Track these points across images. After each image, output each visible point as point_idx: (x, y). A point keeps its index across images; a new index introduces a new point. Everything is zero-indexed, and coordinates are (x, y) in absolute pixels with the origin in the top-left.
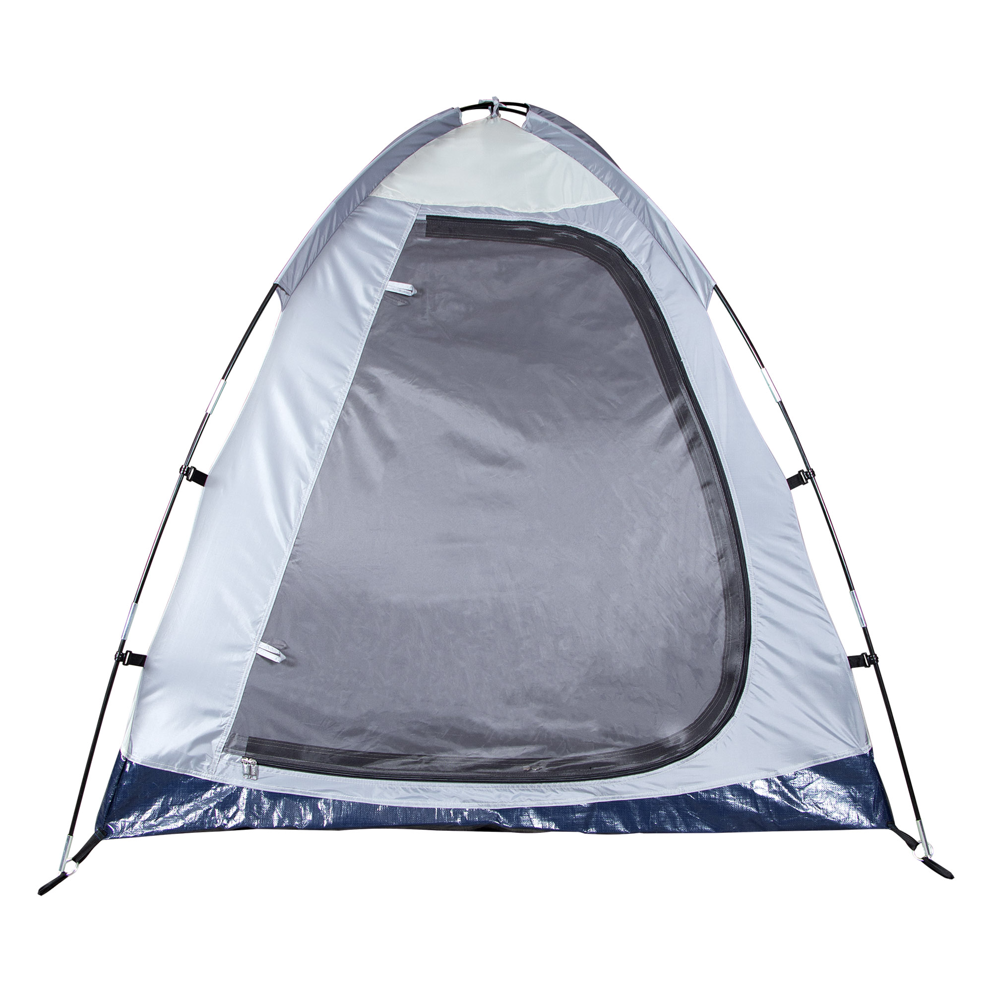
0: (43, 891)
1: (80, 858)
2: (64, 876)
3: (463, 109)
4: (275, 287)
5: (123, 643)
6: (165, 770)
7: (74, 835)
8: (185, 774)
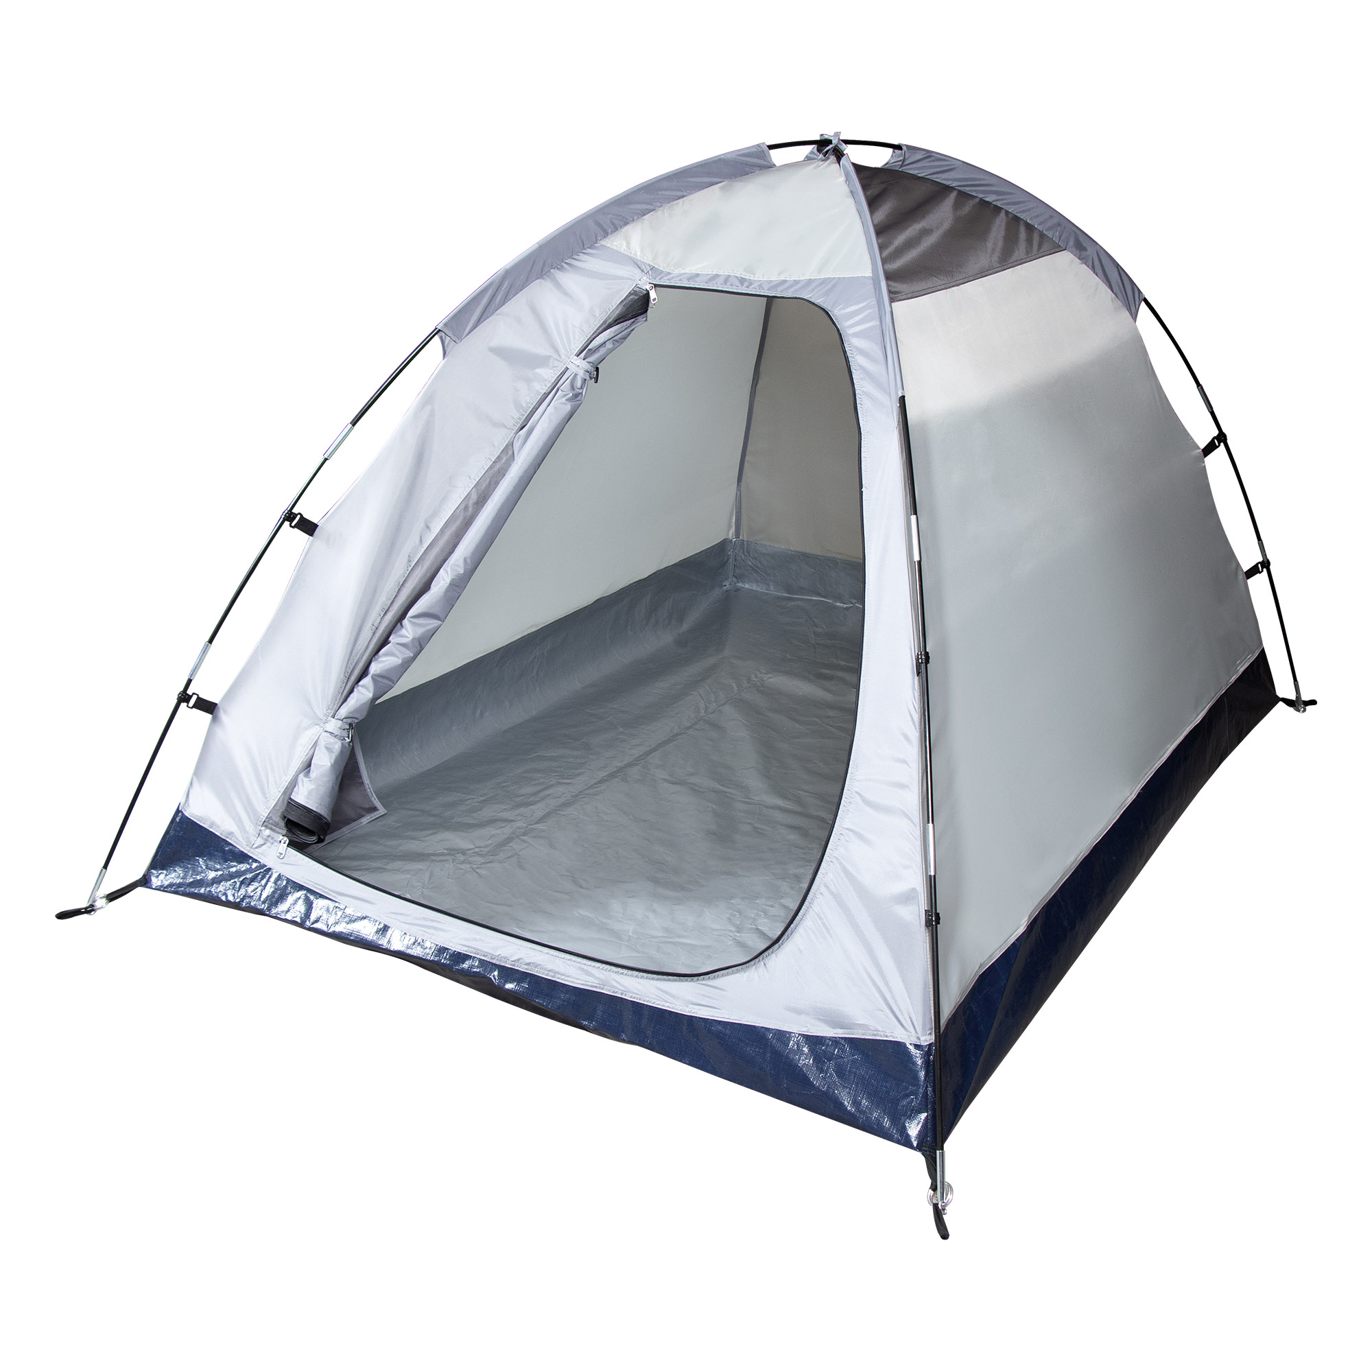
0: (63, 916)
1: (112, 897)
2: (90, 910)
3: (772, 147)
4: (437, 332)
5: (189, 682)
6: (210, 830)
7: (108, 868)
8: (227, 840)
